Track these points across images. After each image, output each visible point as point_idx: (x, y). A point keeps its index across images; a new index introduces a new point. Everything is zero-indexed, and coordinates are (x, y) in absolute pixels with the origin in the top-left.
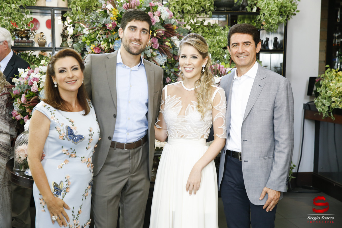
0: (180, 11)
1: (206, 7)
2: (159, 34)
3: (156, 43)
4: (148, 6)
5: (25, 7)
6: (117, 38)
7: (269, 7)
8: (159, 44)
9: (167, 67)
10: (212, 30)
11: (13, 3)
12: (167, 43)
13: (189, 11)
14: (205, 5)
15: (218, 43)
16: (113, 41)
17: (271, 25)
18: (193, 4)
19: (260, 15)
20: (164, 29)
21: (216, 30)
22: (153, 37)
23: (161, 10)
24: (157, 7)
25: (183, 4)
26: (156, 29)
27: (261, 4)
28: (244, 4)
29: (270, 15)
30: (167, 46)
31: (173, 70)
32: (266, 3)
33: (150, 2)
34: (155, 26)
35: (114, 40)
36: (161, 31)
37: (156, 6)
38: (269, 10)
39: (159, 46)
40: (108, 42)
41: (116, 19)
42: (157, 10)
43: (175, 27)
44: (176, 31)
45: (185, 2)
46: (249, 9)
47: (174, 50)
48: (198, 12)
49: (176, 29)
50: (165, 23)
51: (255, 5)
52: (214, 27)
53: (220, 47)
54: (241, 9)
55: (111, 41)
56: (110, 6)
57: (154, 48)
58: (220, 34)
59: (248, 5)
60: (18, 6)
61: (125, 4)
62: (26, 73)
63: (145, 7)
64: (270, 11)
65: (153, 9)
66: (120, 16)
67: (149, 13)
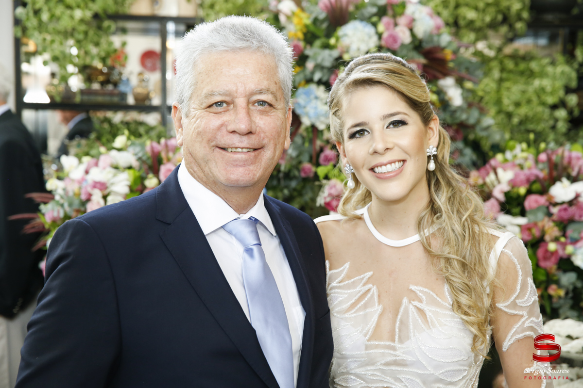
0: (451, 20)
1: (510, 12)
5: (103, 15)
6: (303, 82)
10: (522, 66)
11: (79, 6)
14: (509, 8)
15: (539, 97)
18: (481, 5)
20: (423, 60)
21: (534, 65)
23: (414, 13)
24: (403, 5)
25: (457, 6)
34: (399, 52)
37: (401, 4)
41: (302, 36)
42: (403, 13)
43: (448, 54)
44: (451, 65)
48: (493, 26)
49: (452, 61)
50: (423, 45)
52: (527, 58)
53: (543, 104)
56: (287, 6)
58: (542, 75)
60: (88, 14)
62: (83, 168)
63: (374, 5)
65: (394, 11)
67: (385, 20)
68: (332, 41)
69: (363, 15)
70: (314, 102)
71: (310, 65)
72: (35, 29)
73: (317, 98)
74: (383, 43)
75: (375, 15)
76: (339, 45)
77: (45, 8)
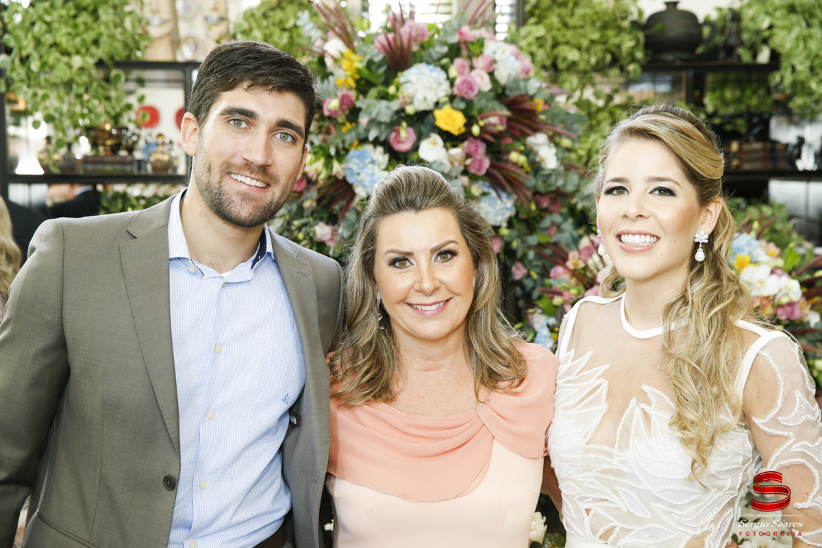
0: (548, 63)
1: (621, 52)
2: (489, 128)
3: (478, 157)
4: (454, 39)
5: (109, 63)
6: (356, 142)
7: (811, 49)
8: (491, 161)
9: (514, 233)
11: (78, 52)
12: (514, 156)
13: (574, 64)
14: (619, 47)
16: (342, 152)
17: (814, 97)
18: (585, 43)
19: (782, 72)
20: (506, 112)
22: (471, 139)
23: (494, 53)
24: (481, 43)
25: (555, 45)
26: (481, 111)
27: (785, 40)
28: (732, 41)
29: (812, 69)
30: (515, 164)
31: (533, 240)
32: (797, 39)
33: (460, 26)
34: (476, 101)
35: (347, 151)
36: (496, 119)
37: (478, 40)
38: (808, 56)
39: (492, 166)
40: (329, 158)
41: (353, 84)
42: (481, 53)
43: (539, 104)
44: (543, 117)
45: (561, 39)
46: (746, 56)
47: (539, 177)
48: (600, 68)
49: (544, 112)
50: (507, 92)
51: (765, 41)
54: (722, 55)
55: (337, 152)
56: (334, 46)
57: (472, 171)
59: (742, 44)
60: (91, 61)
61: (382, 38)
63: (444, 43)
64: (812, 57)
65: (469, 50)
66: (366, 73)
67: (458, 61)
68: (392, 90)
69: (430, 56)
70: (370, 166)
71: (364, 120)
72: (22, 81)
73: (373, 162)
74: (456, 91)
75: (445, 56)
76: (400, 95)
77: (35, 55)
